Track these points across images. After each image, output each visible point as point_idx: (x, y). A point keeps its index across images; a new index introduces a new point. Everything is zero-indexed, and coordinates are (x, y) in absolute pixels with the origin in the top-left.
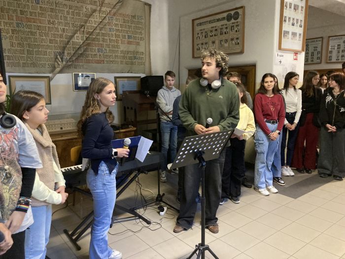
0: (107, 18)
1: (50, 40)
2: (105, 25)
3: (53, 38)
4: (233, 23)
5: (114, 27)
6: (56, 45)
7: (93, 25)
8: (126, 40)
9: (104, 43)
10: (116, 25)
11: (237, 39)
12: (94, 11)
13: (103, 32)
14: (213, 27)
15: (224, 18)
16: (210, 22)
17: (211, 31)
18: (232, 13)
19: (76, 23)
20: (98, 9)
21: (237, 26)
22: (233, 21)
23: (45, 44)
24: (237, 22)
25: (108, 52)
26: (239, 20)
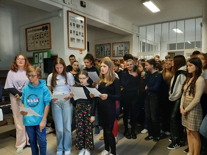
4: (45, 32)
11: (48, 41)
14: (36, 34)
15: (41, 29)
16: (35, 31)
17: (35, 36)
18: (45, 26)
21: (47, 33)
22: (45, 30)
24: (47, 32)
26: (48, 30)
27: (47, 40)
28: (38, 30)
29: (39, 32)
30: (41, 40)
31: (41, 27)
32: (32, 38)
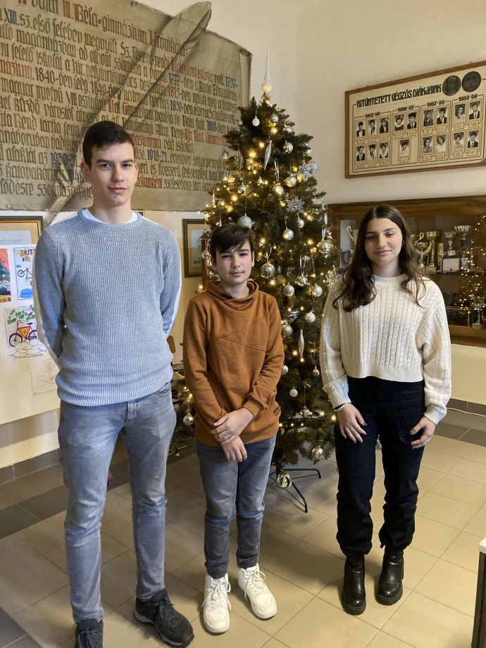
0: (167, 75)
1: (43, 122)
2: (163, 94)
3: (48, 118)
4: (461, 99)
5: (180, 100)
6: (57, 136)
7: (138, 90)
8: (205, 132)
9: (161, 137)
10: (185, 94)
11: (474, 134)
12: (140, 55)
13: (159, 110)
14: (404, 109)
15: (437, 87)
16: (395, 97)
17: (399, 118)
19: (102, 83)
20: (149, 51)
21: (473, 105)
23: (30, 132)
24: (475, 96)
25: (168, 159)
26: (480, 91)
27: (467, 129)
28: (420, 92)
29: (421, 102)
30: (433, 131)
31: (440, 80)
32: (377, 125)
